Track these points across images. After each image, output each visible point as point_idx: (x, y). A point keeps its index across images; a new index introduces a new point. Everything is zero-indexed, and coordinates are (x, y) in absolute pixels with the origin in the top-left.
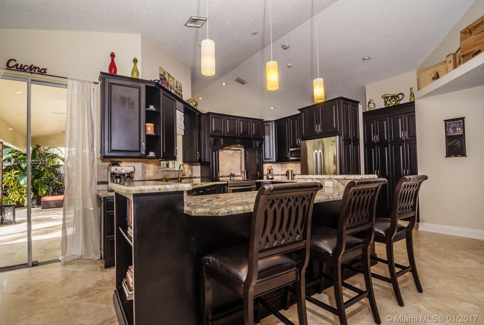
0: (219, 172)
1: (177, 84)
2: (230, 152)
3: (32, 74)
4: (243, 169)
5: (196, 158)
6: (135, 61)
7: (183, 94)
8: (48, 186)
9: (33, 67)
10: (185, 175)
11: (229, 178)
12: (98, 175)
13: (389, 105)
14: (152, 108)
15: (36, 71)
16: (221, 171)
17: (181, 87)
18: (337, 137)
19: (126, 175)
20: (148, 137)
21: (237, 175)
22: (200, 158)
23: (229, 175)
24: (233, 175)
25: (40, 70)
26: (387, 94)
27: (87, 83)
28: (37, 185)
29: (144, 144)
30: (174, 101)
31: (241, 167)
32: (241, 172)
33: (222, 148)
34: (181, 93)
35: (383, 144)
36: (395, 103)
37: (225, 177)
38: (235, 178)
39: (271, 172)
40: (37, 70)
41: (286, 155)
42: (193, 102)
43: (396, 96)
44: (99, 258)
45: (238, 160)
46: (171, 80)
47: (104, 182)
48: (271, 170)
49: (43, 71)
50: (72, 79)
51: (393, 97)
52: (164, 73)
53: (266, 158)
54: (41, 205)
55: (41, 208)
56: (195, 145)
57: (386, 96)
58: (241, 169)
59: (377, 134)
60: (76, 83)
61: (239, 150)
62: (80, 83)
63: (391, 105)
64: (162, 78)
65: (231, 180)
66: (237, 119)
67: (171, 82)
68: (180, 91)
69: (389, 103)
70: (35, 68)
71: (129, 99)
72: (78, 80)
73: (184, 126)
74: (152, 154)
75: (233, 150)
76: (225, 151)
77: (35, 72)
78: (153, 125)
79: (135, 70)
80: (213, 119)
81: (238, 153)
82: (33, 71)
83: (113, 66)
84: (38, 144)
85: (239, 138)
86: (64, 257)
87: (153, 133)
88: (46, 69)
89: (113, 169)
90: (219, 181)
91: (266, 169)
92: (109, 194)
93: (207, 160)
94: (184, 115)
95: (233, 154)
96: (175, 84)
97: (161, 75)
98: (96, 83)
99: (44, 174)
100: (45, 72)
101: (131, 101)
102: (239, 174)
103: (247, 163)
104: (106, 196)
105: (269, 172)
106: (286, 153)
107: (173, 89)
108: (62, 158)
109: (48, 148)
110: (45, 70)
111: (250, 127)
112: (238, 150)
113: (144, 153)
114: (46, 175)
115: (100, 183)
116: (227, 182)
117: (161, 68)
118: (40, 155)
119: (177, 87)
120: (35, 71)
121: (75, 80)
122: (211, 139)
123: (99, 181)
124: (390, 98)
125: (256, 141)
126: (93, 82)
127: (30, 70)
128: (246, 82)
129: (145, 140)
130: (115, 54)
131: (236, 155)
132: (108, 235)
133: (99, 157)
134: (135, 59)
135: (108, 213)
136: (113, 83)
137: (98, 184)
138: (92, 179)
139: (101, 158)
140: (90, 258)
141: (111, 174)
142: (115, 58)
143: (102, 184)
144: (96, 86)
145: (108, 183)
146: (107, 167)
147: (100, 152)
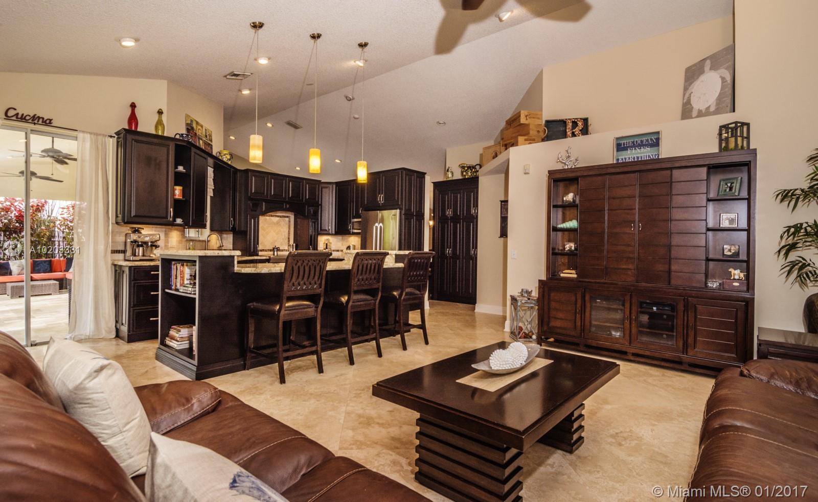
0: (258, 244)
1: (206, 133)
2: (275, 219)
3: (34, 124)
4: (292, 242)
5: (228, 226)
6: (160, 112)
7: (213, 144)
10: (223, 246)
11: (272, 253)
12: (112, 242)
13: (465, 176)
14: (181, 168)
16: (261, 243)
17: (210, 136)
18: (398, 210)
19: (150, 244)
20: (176, 202)
21: (283, 249)
22: (234, 226)
23: (272, 249)
24: (278, 249)
26: (464, 164)
27: (102, 136)
29: (171, 209)
30: (205, 158)
31: (289, 238)
32: (289, 245)
33: (264, 214)
34: (211, 143)
35: (455, 219)
36: (471, 175)
37: (266, 251)
38: (280, 253)
39: (328, 247)
41: (348, 227)
42: (227, 155)
43: (473, 167)
44: (114, 336)
45: (285, 230)
46: (199, 129)
47: (119, 251)
48: (328, 244)
50: (83, 132)
51: (469, 167)
52: (192, 121)
53: (322, 229)
56: (228, 210)
57: (463, 165)
58: (289, 241)
59: (451, 208)
60: (88, 136)
61: (287, 217)
62: (92, 136)
63: (467, 177)
64: (190, 128)
65: (274, 255)
66: (285, 178)
67: (200, 131)
68: (210, 141)
69: (465, 173)
71: (156, 159)
72: (91, 133)
73: (214, 184)
74: (179, 221)
75: (278, 216)
76: (268, 218)
78: (181, 188)
79: (159, 123)
80: (253, 178)
81: (286, 220)
83: (133, 119)
85: (287, 203)
86: (72, 335)
87: (181, 198)
88: (52, 119)
89: (134, 236)
90: (257, 255)
91: (322, 243)
92: (136, 264)
93: (243, 229)
94: (214, 171)
95: (278, 223)
96: (204, 133)
97: (187, 124)
98: (111, 137)
100: (50, 123)
101: (158, 161)
102: (286, 248)
103: (297, 234)
104: (133, 266)
105: (325, 247)
106: (347, 224)
107: (202, 140)
110: (50, 120)
111: (303, 188)
112: (285, 217)
113: (171, 219)
115: (114, 252)
116: (269, 257)
117: (187, 116)
119: (206, 136)
122: (249, 202)
123: (113, 249)
124: (466, 168)
125: (311, 206)
126: (109, 136)
128: (302, 127)
129: (173, 205)
130: (136, 105)
131: (282, 223)
132: (134, 306)
133: (114, 222)
134: (161, 111)
135: (134, 284)
136: (137, 141)
137: (112, 253)
138: (107, 247)
139: (117, 223)
140: (101, 337)
141: (131, 242)
142: (136, 109)
143: (117, 253)
144: (111, 140)
145: (124, 252)
146: (124, 234)
147: (117, 216)
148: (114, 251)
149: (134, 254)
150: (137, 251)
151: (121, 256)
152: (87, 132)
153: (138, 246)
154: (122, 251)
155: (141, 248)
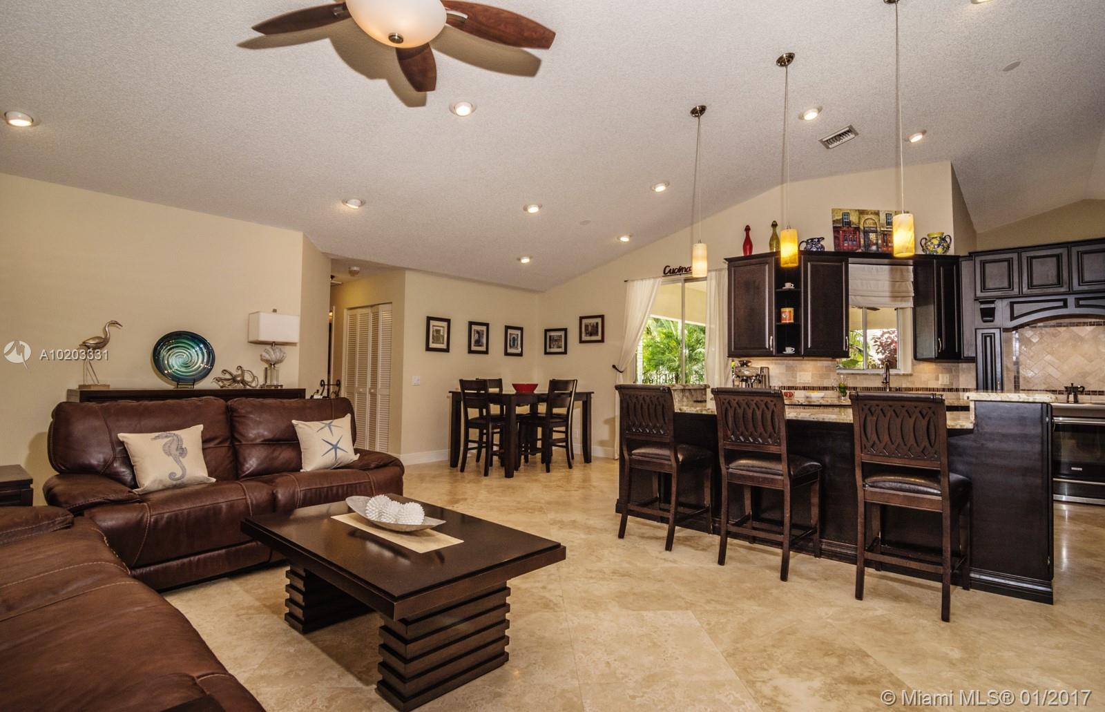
1: (889, 219)
3: (680, 275)
6: (774, 225)
9: (681, 268)
14: (788, 286)
15: (683, 272)
19: (754, 378)
25: (686, 268)
27: (723, 271)
29: (771, 338)
30: (841, 262)
40: (684, 270)
42: (934, 240)
49: (688, 270)
50: (711, 271)
52: (845, 214)
62: (717, 273)
64: (840, 225)
70: (683, 268)
71: (754, 282)
72: (716, 270)
74: (789, 350)
79: (774, 238)
82: (680, 273)
83: (748, 243)
87: (792, 321)
96: (883, 221)
97: (835, 221)
100: (690, 270)
101: (756, 284)
110: (690, 268)
113: (772, 349)
119: (889, 224)
129: (774, 333)
130: (750, 227)
134: (774, 223)
142: (750, 232)
152: (713, 270)
155: (744, 383)
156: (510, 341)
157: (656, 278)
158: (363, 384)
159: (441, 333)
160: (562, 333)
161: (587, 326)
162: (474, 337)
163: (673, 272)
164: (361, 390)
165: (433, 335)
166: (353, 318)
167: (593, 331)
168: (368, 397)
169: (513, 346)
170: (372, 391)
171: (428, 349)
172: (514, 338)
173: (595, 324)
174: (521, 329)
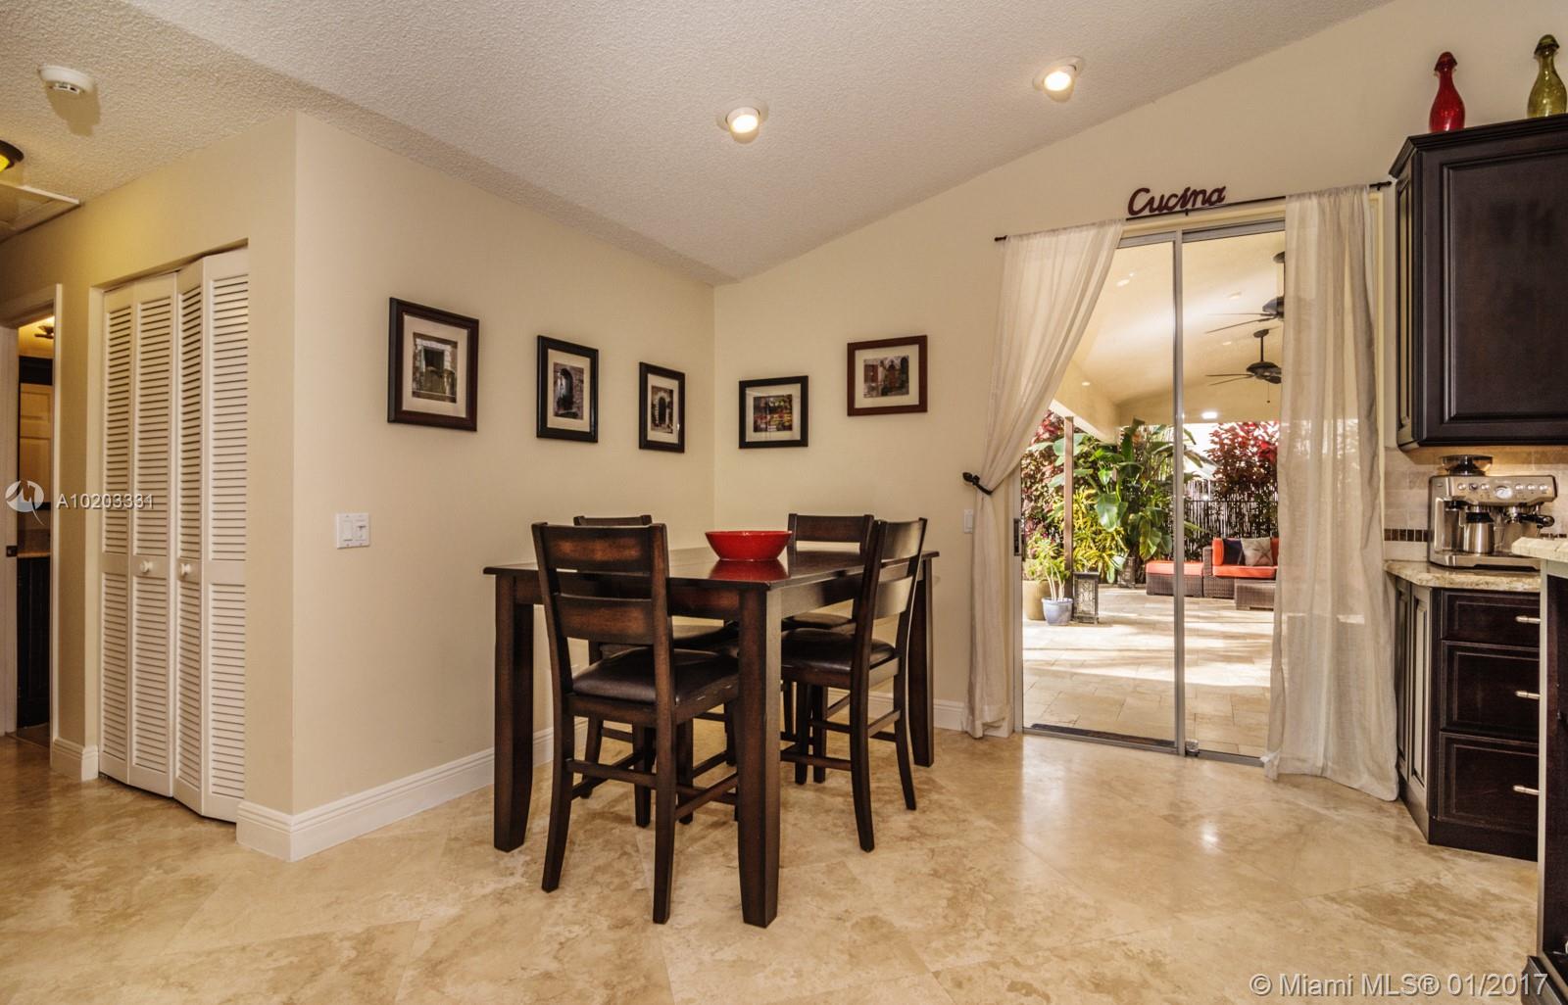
3: (1187, 214)
6: (1547, 48)
8: (1160, 534)
9: (1189, 193)
12: (1387, 506)
15: (1199, 204)
19: (1514, 512)
25: (1208, 194)
27: (1351, 193)
28: (1135, 527)
40: (1200, 198)
44: (1394, 797)
47: (1411, 532)
49: (1215, 197)
50: (1299, 196)
54: (1144, 582)
55: (1145, 591)
60: (1311, 204)
62: (1325, 200)
70: (1196, 193)
77: (1196, 207)
79: (1545, 86)
82: (1189, 206)
83: (1448, 101)
84: (1137, 418)
86: (1275, 758)
89: (1458, 486)
92: (1458, 580)
98: (1379, 186)
99: (1150, 500)
100: (1221, 199)
104: (1447, 586)
108: (1197, 454)
109: (1158, 426)
110: (1220, 192)
114: (1154, 502)
115: (1393, 535)
118: (1140, 447)
120: (1194, 205)
121: (1310, 195)
123: (1391, 528)
126: (1372, 186)
127: (1181, 207)
130: (1456, 57)
132: (1451, 726)
133: (1393, 443)
134: (1548, 42)
135: (1452, 649)
136: (1456, 166)
137: (1387, 538)
138: (1371, 518)
139: (1401, 446)
140: (1355, 786)
141: (1447, 503)
143: (1403, 539)
144: (1379, 195)
145: (1426, 536)
146: (1426, 479)
147: (1400, 426)
148: (1395, 531)
149: (1456, 546)
150: (1467, 534)
151: (1416, 550)
152: (1310, 194)
153: (1472, 518)
154: (1419, 532)
155: (1481, 528)
156: (653, 406)
157: (1102, 224)
158: (156, 543)
159: (447, 365)
160: (794, 390)
161: (871, 369)
162: (556, 389)
163: (1162, 208)
164: (149, 565)
165: (416, 369)
166: (121, 318)
167: (894, 380)
168: (175, 589)
169: (661, 421)
170: (187, 569)
171: (398, 415)
172: (662, 400)
173: (897, 363)
174: (679, 377)
